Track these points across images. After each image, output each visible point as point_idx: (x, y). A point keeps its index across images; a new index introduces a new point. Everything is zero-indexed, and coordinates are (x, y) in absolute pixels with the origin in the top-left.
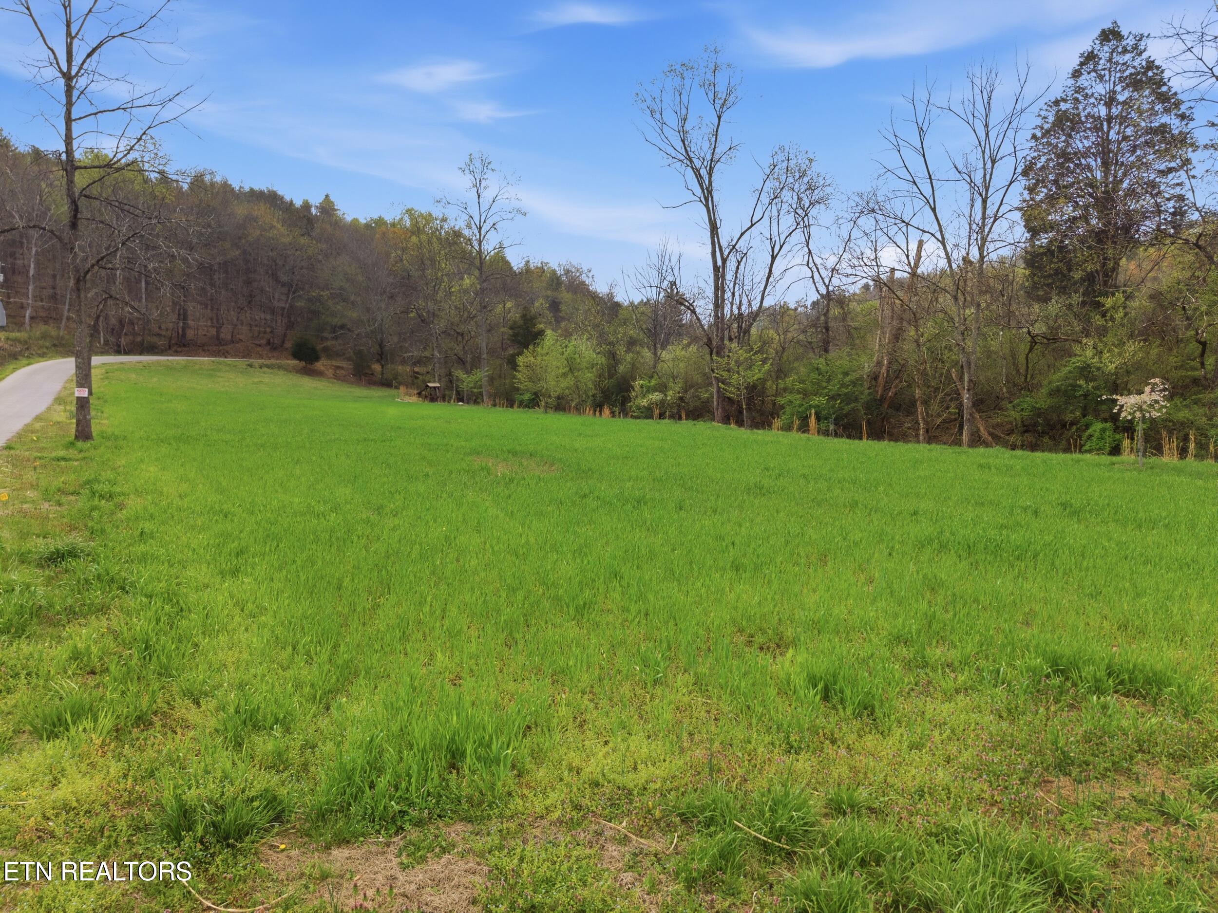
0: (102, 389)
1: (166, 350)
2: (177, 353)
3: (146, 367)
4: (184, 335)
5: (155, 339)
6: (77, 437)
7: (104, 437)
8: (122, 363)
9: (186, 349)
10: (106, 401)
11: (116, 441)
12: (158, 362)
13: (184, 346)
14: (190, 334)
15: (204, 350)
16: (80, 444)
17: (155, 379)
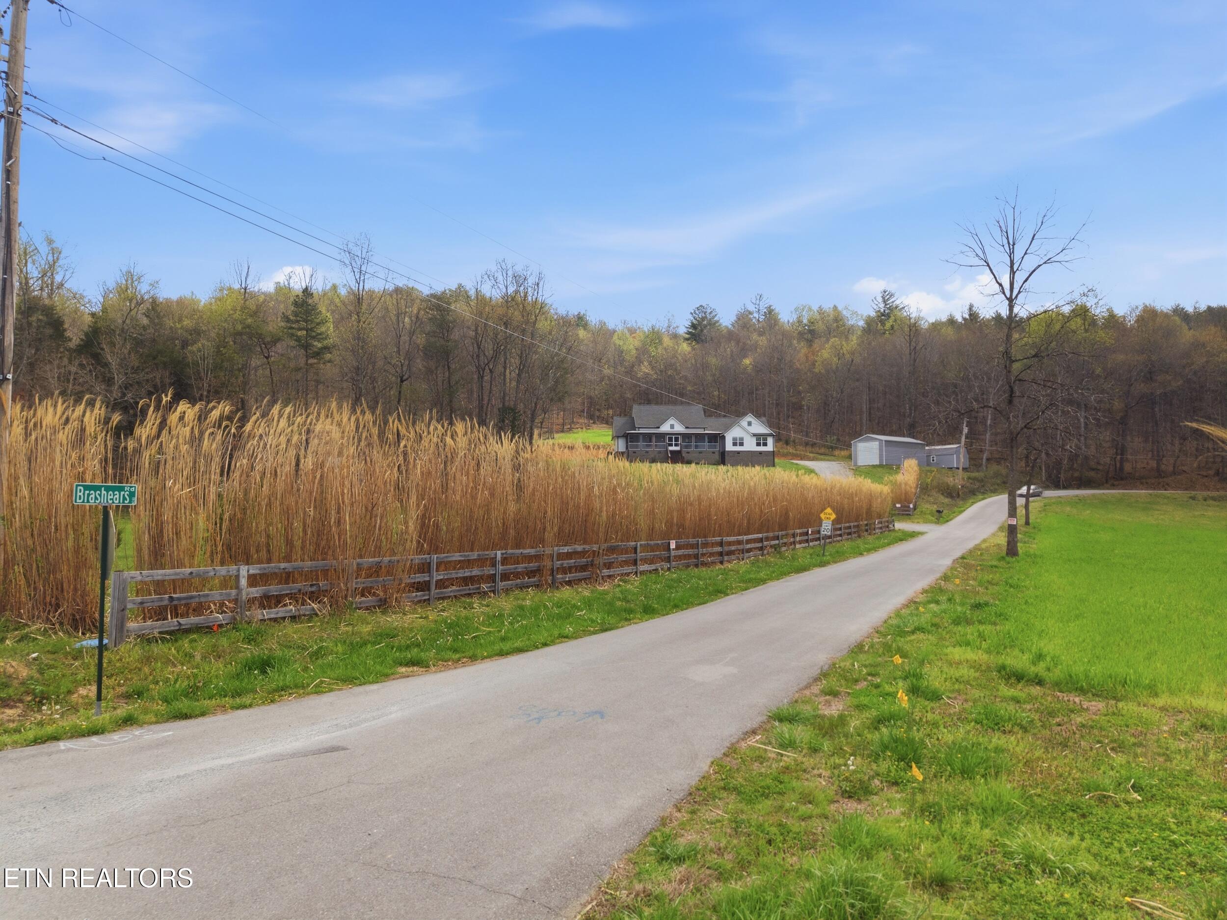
0: (1039, 520)
1: (1103, 484)
2: (1113, 486)
3: (1081, 500)
4: (1122, 469)
5: (1092, 474)
6: (1007, 554)
7: (1028, 555)
8: (1060, 497)
9: (1123, 482)
10: (1040, 530)
11: (1034, 558)
12: (1093, 495)
13: (1122, 479)
14: (1128, 467)
15: (1142, 483)
16: (1008, 559)
17: (1088, 512)
